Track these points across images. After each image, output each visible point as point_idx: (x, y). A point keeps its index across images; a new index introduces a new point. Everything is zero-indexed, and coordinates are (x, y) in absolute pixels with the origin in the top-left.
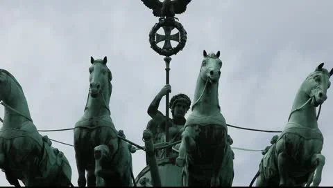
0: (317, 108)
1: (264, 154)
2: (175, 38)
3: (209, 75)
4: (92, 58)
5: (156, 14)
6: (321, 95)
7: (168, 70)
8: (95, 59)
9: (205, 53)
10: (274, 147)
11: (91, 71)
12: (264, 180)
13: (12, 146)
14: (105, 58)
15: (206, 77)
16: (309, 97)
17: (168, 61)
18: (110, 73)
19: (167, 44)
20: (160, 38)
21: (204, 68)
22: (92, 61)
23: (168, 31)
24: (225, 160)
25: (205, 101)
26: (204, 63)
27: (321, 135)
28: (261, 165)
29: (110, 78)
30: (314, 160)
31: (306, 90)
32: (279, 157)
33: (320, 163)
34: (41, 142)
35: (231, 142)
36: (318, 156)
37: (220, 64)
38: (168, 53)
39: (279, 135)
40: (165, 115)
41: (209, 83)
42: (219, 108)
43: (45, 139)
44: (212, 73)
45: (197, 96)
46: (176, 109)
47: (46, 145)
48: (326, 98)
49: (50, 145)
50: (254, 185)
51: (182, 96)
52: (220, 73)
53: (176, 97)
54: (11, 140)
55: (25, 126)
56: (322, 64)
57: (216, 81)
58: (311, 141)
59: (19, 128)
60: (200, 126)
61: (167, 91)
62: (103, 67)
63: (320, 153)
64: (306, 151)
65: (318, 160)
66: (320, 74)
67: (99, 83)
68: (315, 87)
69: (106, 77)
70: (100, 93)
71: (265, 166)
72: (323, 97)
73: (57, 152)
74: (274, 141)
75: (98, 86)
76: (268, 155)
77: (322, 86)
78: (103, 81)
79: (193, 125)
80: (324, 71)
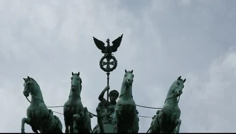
0: (178, 98)
1: (153, 119)
2: (112, 63)
3: (128, 81)
4: (73, 73)
5: (103, 52)
6: (180, 91)
7: (108, 79)
8: (74, 73)
9: (126, 71)
10: (158, 116)
11: (72, 79)
12: (153, 130)
13: (34, 114)
14: (79, 73)
15: (126, 82)
16: (174, 92)
17: (108, 74)
18: (81, 80)
19: (108, 67)
20: (105, 64)
21: (125, 78)
22: (73, 74)
23: (108, 60)
24: (134, 122)
25: (126, 94)
26: (125, 76)
27: (179, 110)
28: (152, 124)
29: (81, 82)
30: (176, 122)
31: (172, 89)
32: (160, 121)
33: (179, 123)
34: (48, 112)
35: (138, 113)
36: (178, 120)
37: (133, 76)
38: (108, 71)
39: (160, 110)
40: (106, 100)
41: (128, 85)
42: (132, 97)
43: (50, 111)
44: (129, 80)
45: (122, 91)
46: (112, 97)
47: (51, 114)
48: (182, 93)
49: (52, 114)
50: (149, 132)
51: (115, 91)
52: (133, 80)
53: (112, 92)
54: (35, 111)
55: (41, 105)
56: (180, 77)
57: (130, 84)
58: (175, 113)
59: (38, 105)
60: (123, 106)
61: (108, 89)
62: (78, 77)
63: (179, 118)
64: (172, 118)
65: (178, 122)
66: (180, 81)
67: (76, 85)
68: (177, 87)
69: (79, 82)
70: (76, 89)
71: (153, 124)
72: (181, 92)
73: (55, 117)
74: (158, 113)
75: (75, 86)
76: (155, 119)
77: (180, 87)
78: (78, 84)
79: (120, 105)
80: (181, 80)
